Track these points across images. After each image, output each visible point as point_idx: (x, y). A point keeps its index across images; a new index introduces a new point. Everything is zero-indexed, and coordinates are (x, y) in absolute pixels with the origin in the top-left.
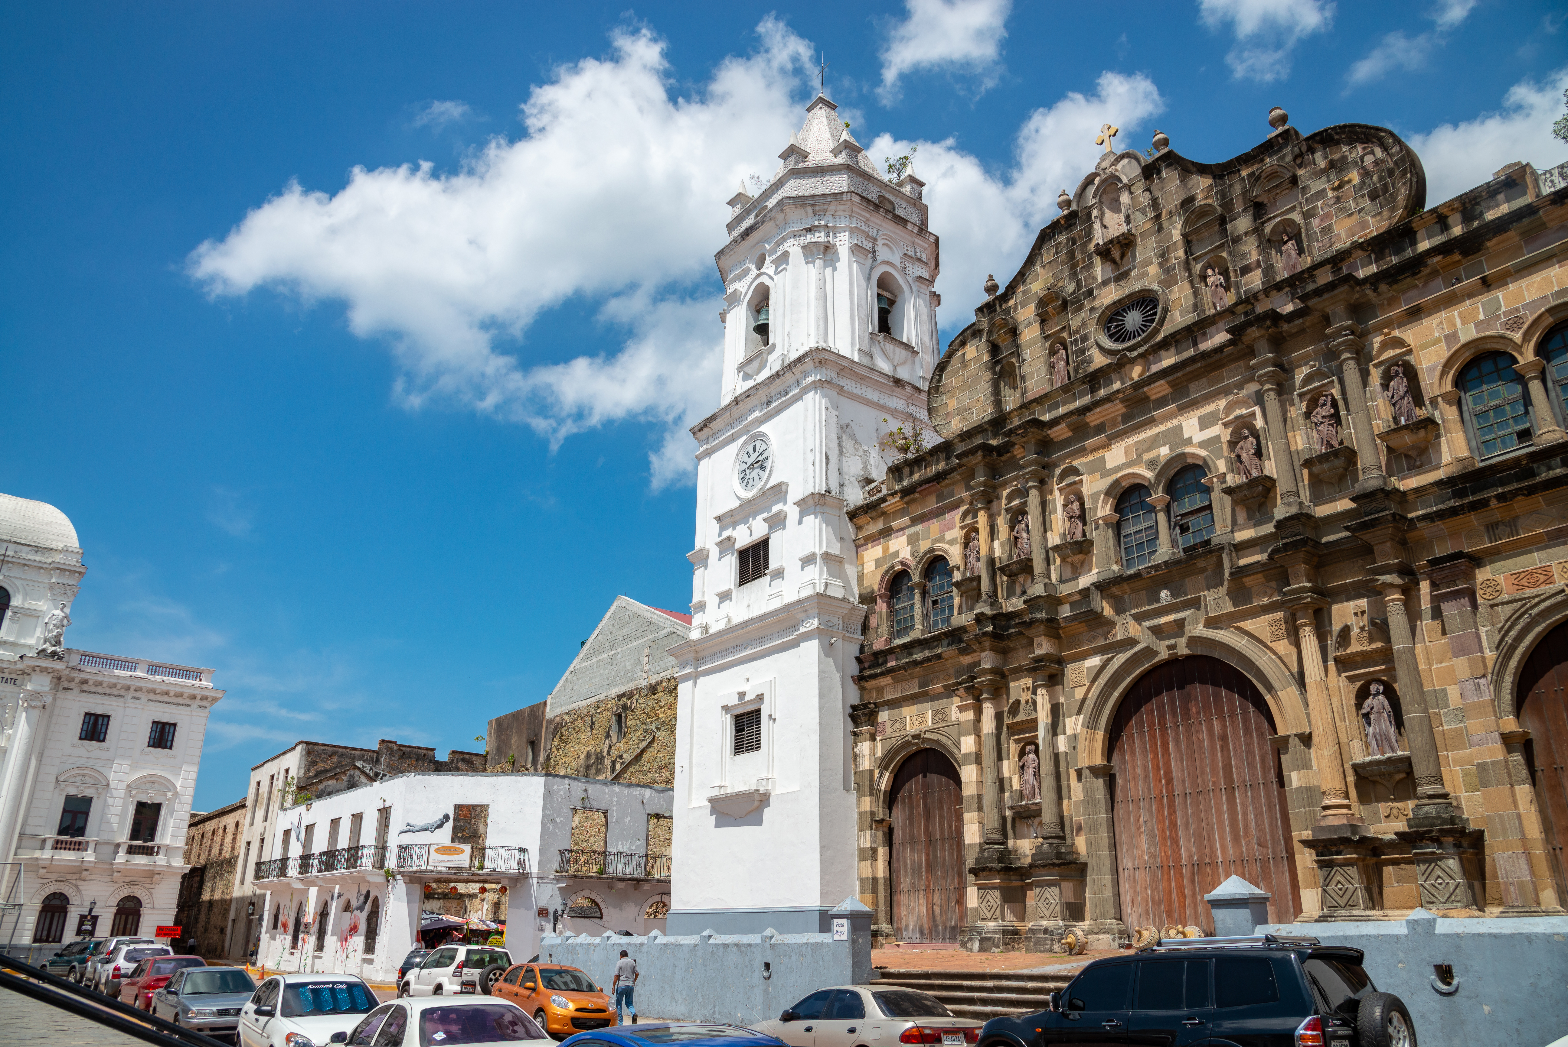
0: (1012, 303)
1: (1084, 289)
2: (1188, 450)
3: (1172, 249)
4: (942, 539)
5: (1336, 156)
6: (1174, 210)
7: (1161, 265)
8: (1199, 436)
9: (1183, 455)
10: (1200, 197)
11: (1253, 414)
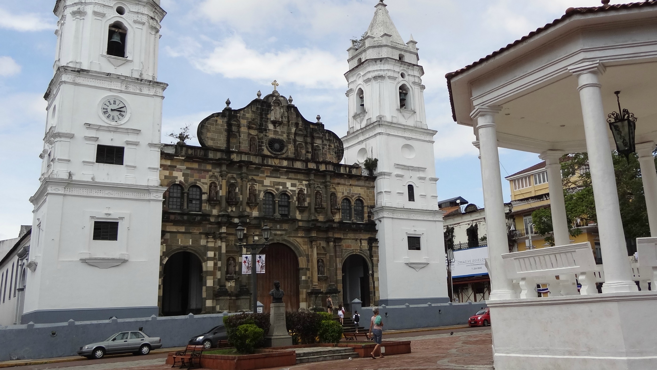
0: (238, 115)
1: (264, 127)
2: (288, 191)
3: (291, 134)
4: (200, 181)
5: (330, 139)
6: (293, 123)
7: (287, 136)
8: (290, 188)
9: (287, 191)
10: (300, 125)
11: (305, 189)
